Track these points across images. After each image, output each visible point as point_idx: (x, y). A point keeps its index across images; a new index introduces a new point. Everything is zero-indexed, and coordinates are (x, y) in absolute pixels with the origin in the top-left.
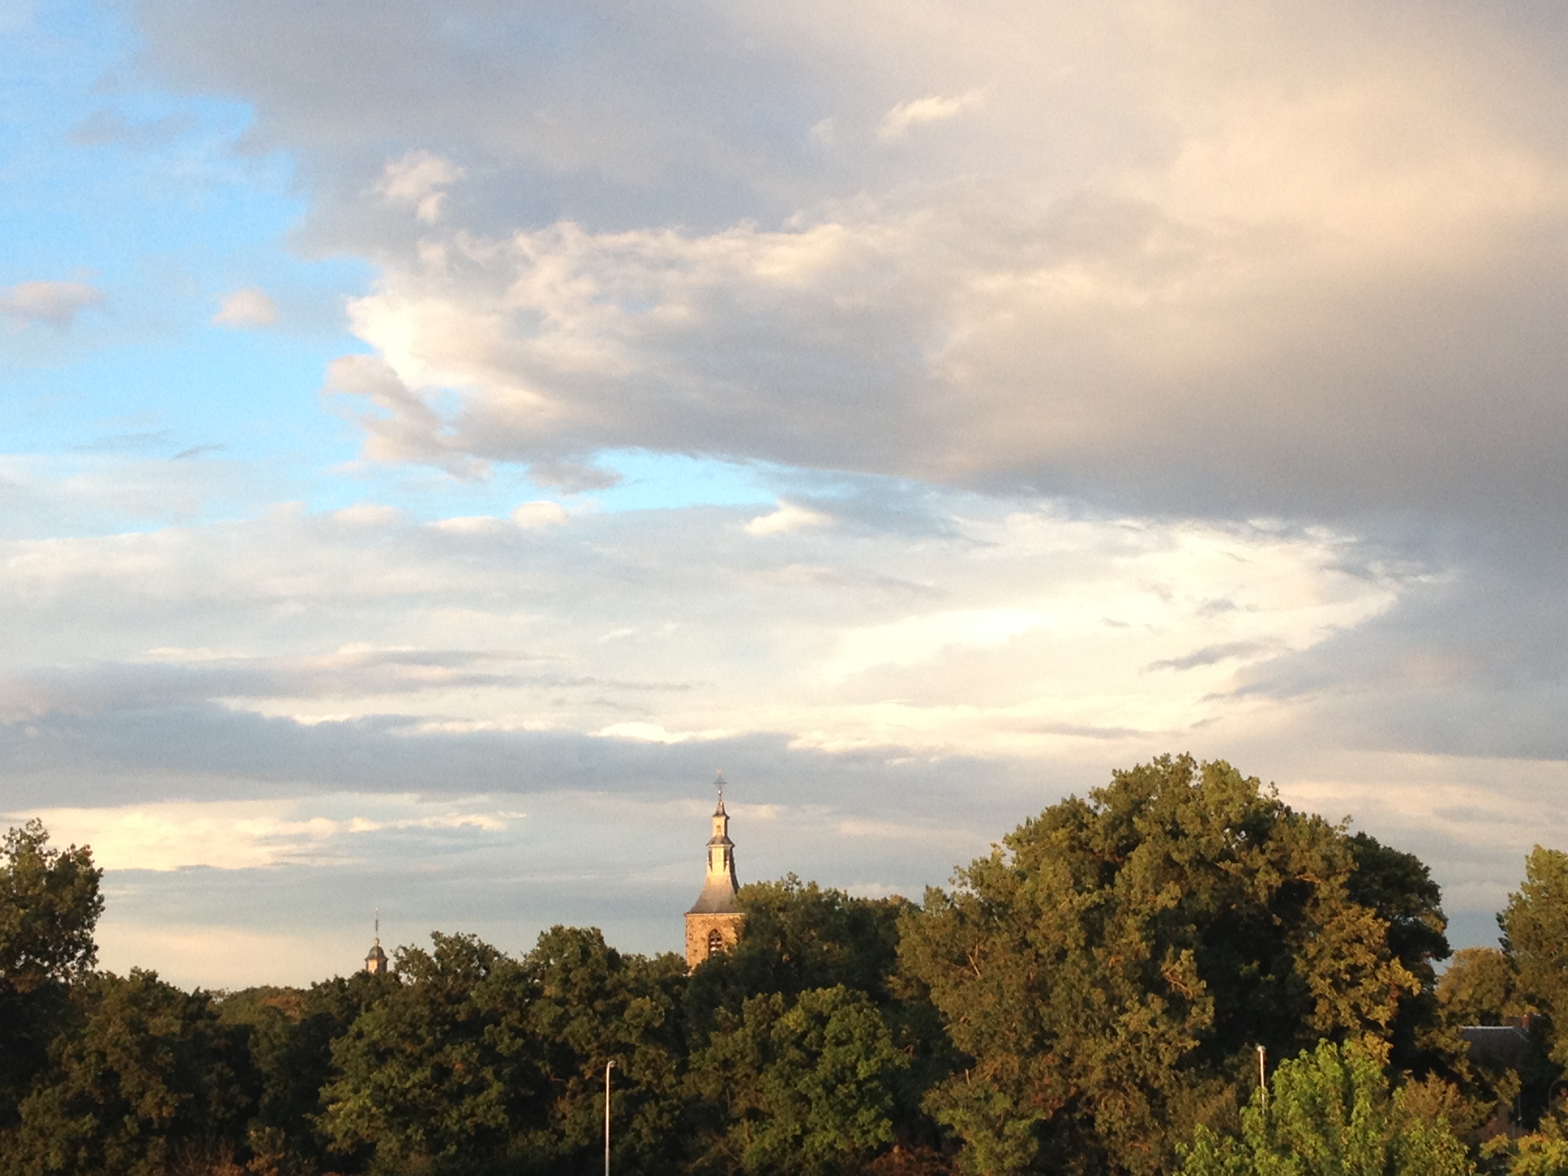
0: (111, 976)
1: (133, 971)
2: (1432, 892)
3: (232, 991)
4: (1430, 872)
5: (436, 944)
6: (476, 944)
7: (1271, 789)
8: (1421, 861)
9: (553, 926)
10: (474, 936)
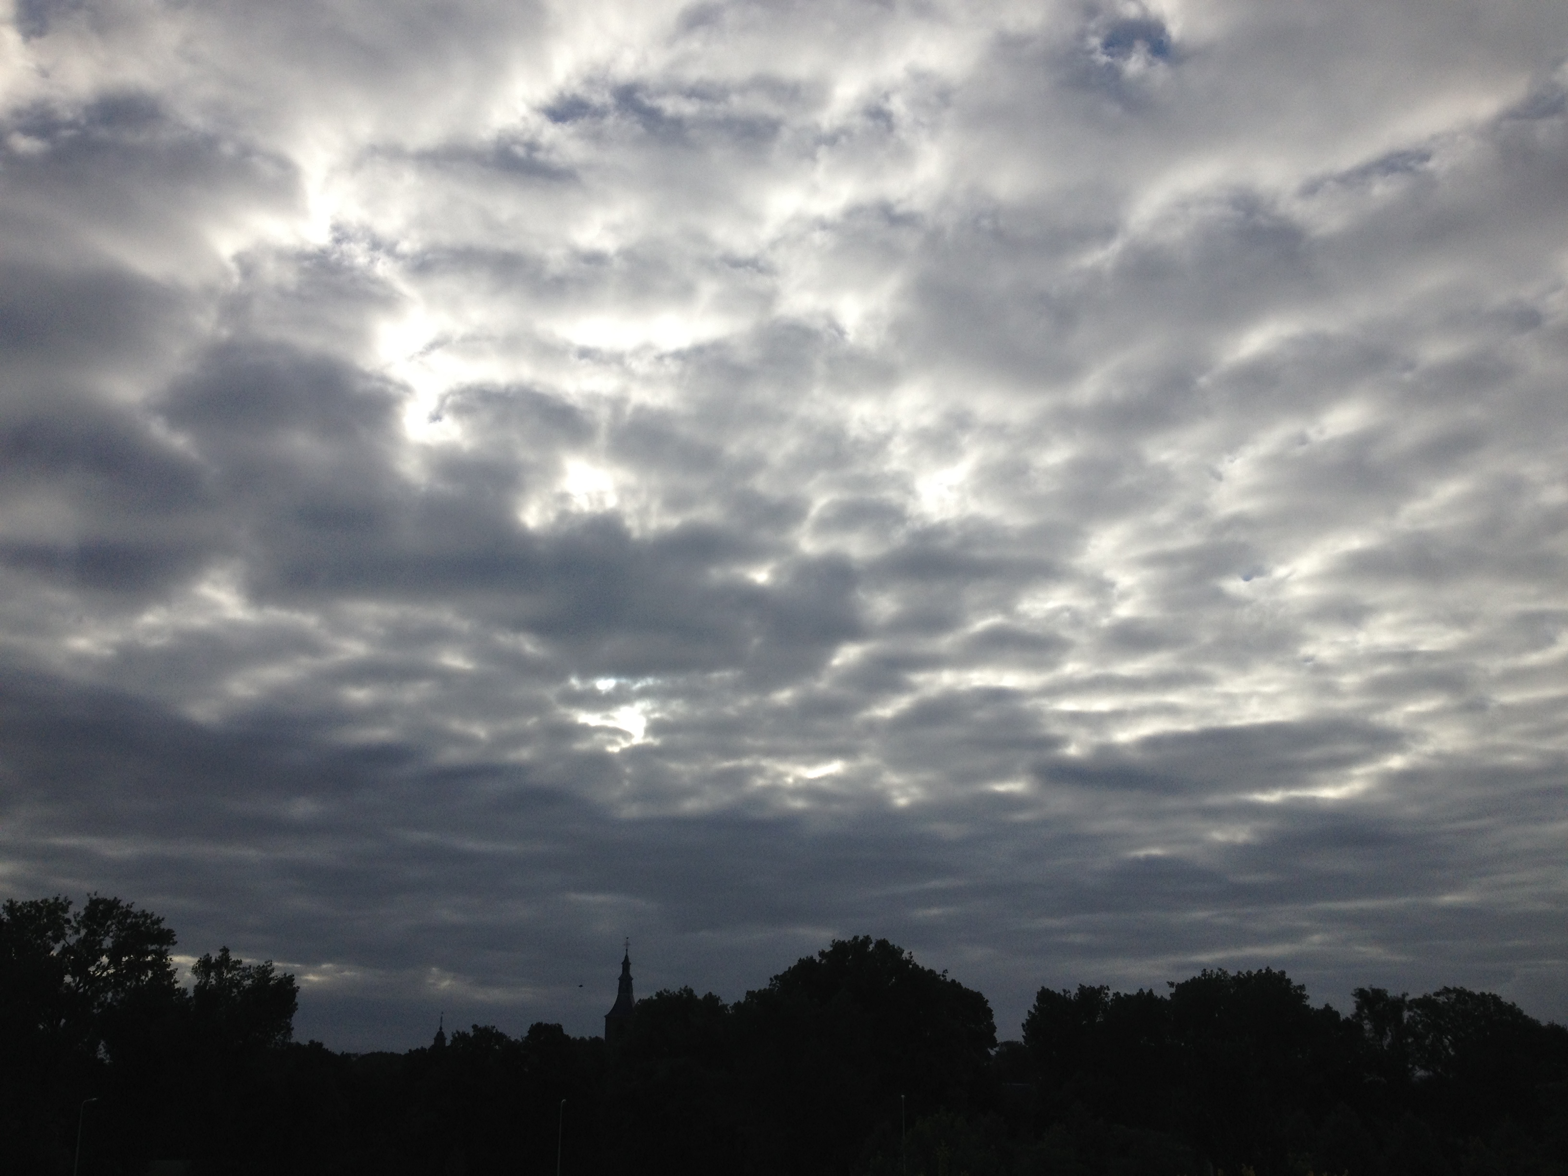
3: (363, 1054)
5: (474, 1031)
8: (984, 996)
9: (537, 1022)
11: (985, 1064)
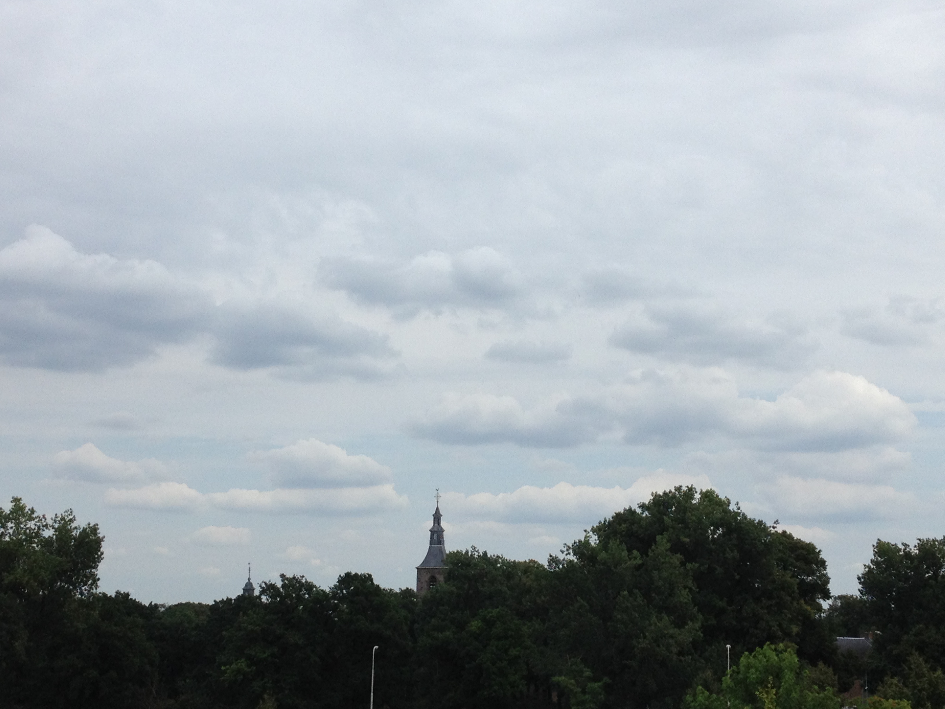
0: (105, 595)
1: (116, 593)
2: (822, 564)
3: (170, 605)
4: (821, 553)
5: (282, 581)
6: (303, 581)
7: (736, 506)
8: (817, 547)
9: (346, 572)
10: (303, 577)
11: (817, 616)
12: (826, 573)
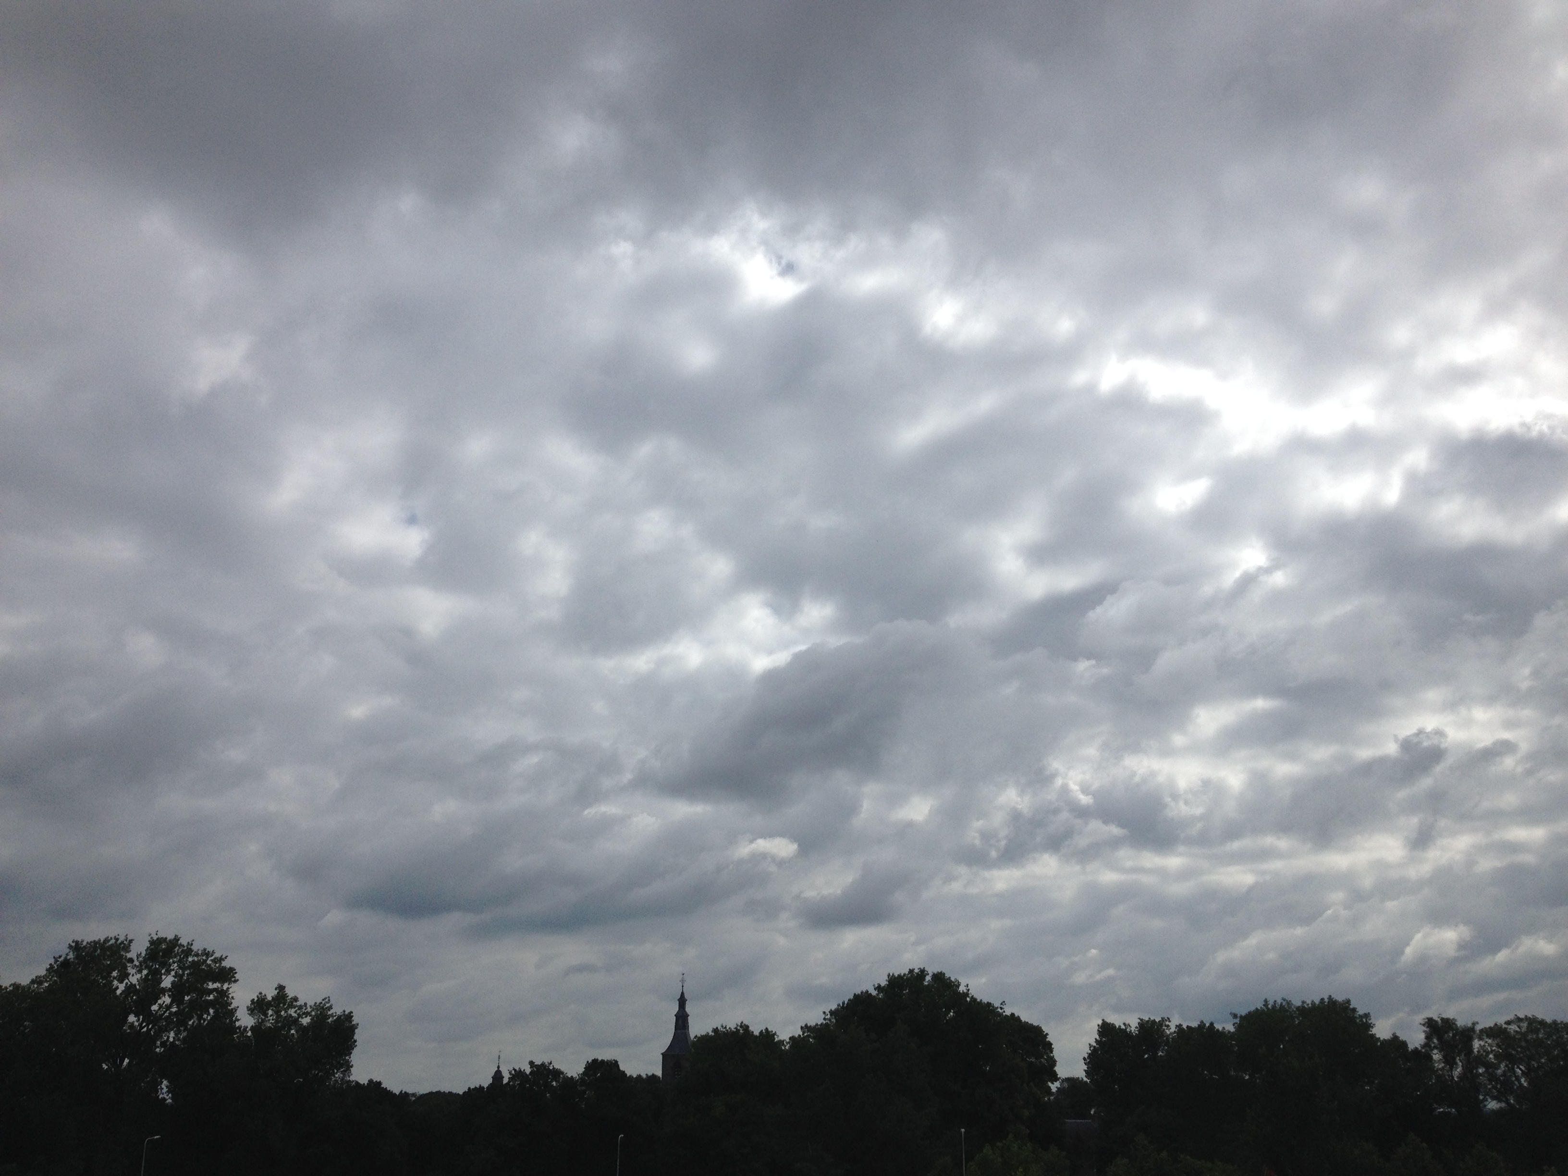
0: (357, 1083)
1: (369, 1081)
2: (1049, 1046)
3: (422, 1093)
4: (1048, 1036)
5: (530, 1068)
6: (551, 1068)
7: (966, 987)
8: (1044, 1030)
9: (593, 1059)
10: (551, 1063)
11: (1046, 1099)
12: (1053, 1056)
